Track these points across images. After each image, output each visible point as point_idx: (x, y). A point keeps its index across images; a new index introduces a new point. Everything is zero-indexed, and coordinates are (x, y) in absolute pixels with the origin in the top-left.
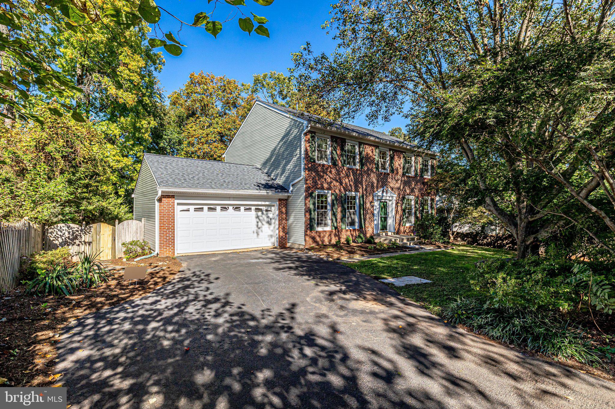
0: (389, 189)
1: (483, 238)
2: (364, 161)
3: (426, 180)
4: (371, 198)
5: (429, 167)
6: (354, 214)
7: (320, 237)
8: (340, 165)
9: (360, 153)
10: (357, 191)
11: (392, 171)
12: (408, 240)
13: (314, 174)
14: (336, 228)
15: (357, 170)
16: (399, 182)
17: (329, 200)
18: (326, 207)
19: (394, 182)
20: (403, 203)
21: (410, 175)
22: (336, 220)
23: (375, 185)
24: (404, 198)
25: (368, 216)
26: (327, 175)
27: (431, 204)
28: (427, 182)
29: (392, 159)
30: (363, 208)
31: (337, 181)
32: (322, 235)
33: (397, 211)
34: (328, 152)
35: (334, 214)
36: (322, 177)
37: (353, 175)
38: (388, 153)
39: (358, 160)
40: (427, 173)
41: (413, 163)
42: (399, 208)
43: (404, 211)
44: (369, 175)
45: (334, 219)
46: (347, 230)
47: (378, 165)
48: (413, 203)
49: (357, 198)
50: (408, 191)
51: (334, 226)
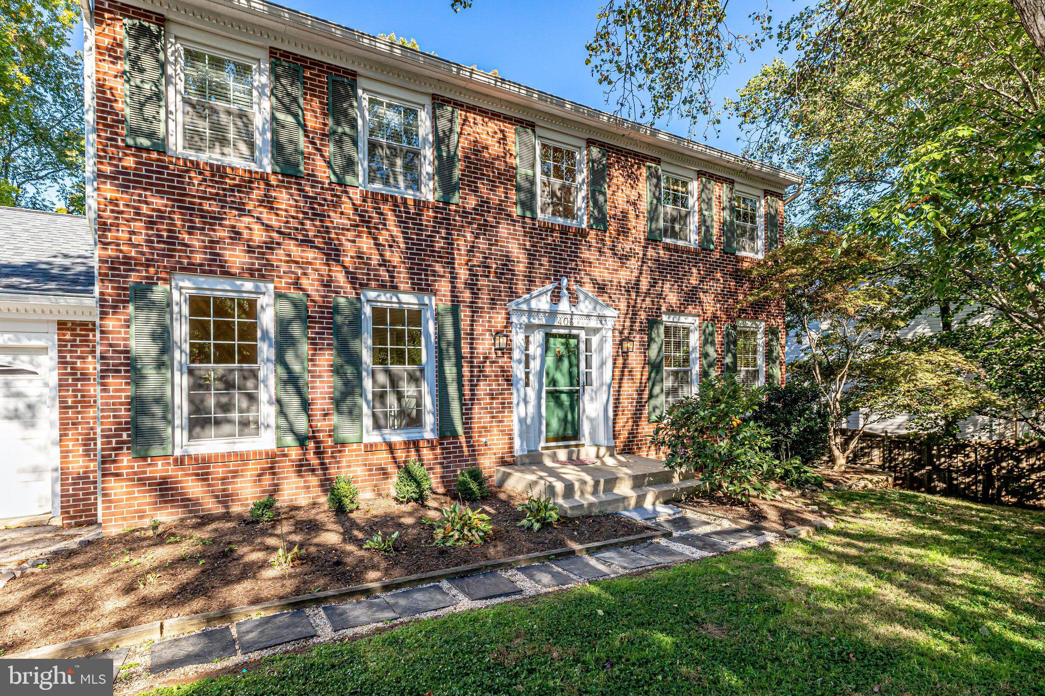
0: (588, 288)
1: (951, 452)
2: (457, 173)
3: (746, 265)
4: (499, 320)
5: (760, 221)
6: (414, 379)
7: (203, 477)
8: (324, 173)
9: (440, 141)
10: (422, 286)
11: (600, 221)
12: (638, 482)
13: (158, 202)
14: (302, 440)
15: (420, 205)
16: (633, 263)
17: (267, 320)
18: (250, 355)
19: (611, 262)
20: (651, 340)
21: (680, 243)
22: (306, 405)
23: (521, 268)
24: (653, 322)
25: (483, 388)
26: (242, 210)
27: (768, 344)
28: (749, 272)
29: (598, 178)
30: (459, 357)
31: (306, 242)
32: (218, 471)
33: (623, 370)
34: (260, 119)
35: (292, 380)
36: (218, 219)
37: (401, 222)
38: (580, 156)
39: (427, 169)
40: (752, 239)
41: (692, 201)
42: (635, 360)
43: (655, 367)
44: (485, 228)
45: (293, 403)
46: (371, 448)
47: (533, 195)
48: (694, 340)
49: (428, 315)
50: (673, 298)
51: (292, 430)
